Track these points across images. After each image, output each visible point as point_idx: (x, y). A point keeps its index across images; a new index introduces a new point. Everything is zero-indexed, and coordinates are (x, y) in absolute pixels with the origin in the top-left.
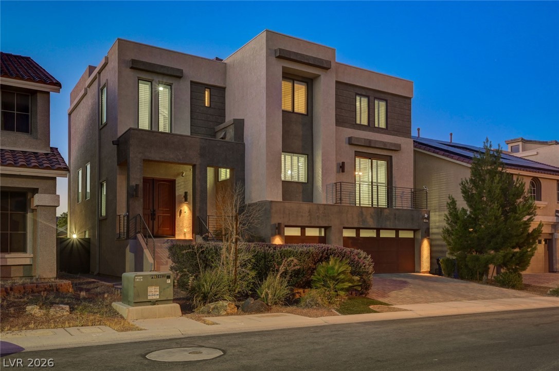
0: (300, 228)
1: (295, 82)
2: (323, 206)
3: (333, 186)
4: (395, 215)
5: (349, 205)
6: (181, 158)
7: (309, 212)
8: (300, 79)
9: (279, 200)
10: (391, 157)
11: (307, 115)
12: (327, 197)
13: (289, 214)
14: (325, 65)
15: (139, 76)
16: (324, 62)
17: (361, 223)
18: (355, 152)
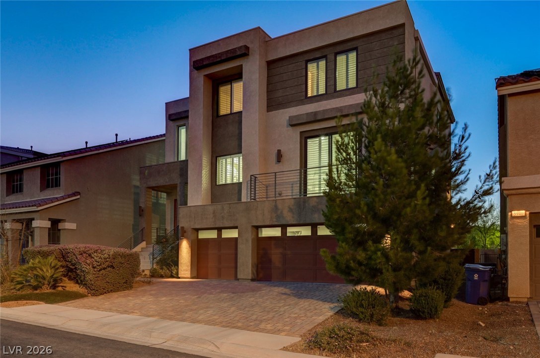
0: (216, 231)
1: (233, 82)
5: (291, 197)
12: (247, 194)
13: (195, 217)
14: (239, 53)
15: (177, 124)
16: (237, 50)
17: (275, 220)
18: (301, 133)
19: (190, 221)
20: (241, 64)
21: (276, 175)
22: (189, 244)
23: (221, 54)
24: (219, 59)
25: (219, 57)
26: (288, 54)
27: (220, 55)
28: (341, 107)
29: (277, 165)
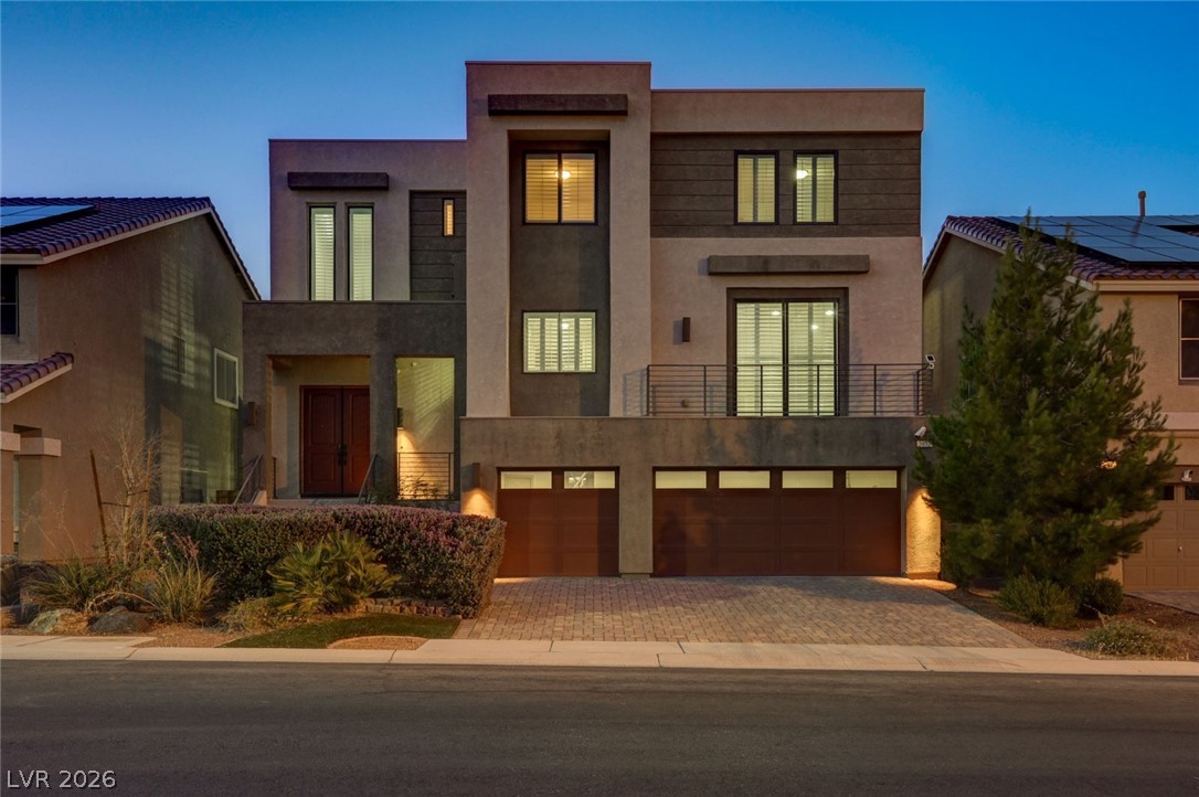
0: (550, 474)
1: (563, 155)
2: (596, 423)
3: (642, 376)
4: (816, 433)
6: (339, 345)
7: (558, 436)
8: (576, 148)
9: (498, 415)
10: (846, 289)
11: (596, 223)
12: (625, 401)
13: (506, 443)
14: (611, 108)
15: (309, 200)
16: (607, 100)
17: (706, 457)
18: (729, 290)
19: (492, 452)
20: (607, 128)
21: (705, 371)
22: (490, 502)
23: (568, 98)
24: (561, 109)
25: (561, 104)
26: (701, 129)
27: (563, 100)
28: (817, 256)
29: (676, 346)
